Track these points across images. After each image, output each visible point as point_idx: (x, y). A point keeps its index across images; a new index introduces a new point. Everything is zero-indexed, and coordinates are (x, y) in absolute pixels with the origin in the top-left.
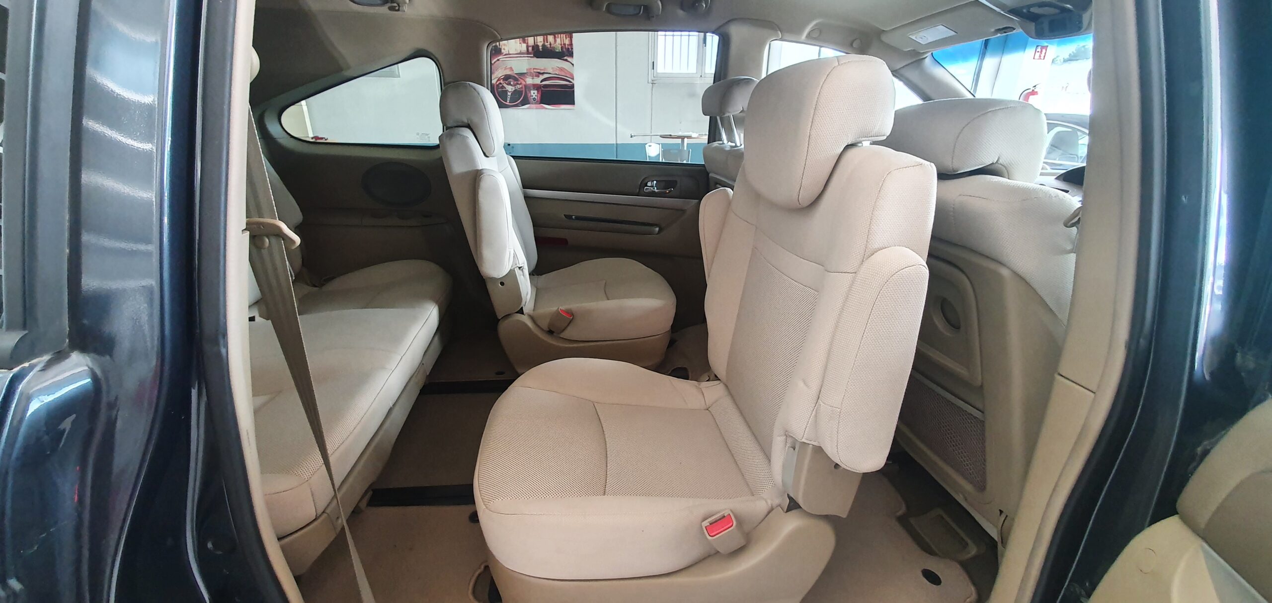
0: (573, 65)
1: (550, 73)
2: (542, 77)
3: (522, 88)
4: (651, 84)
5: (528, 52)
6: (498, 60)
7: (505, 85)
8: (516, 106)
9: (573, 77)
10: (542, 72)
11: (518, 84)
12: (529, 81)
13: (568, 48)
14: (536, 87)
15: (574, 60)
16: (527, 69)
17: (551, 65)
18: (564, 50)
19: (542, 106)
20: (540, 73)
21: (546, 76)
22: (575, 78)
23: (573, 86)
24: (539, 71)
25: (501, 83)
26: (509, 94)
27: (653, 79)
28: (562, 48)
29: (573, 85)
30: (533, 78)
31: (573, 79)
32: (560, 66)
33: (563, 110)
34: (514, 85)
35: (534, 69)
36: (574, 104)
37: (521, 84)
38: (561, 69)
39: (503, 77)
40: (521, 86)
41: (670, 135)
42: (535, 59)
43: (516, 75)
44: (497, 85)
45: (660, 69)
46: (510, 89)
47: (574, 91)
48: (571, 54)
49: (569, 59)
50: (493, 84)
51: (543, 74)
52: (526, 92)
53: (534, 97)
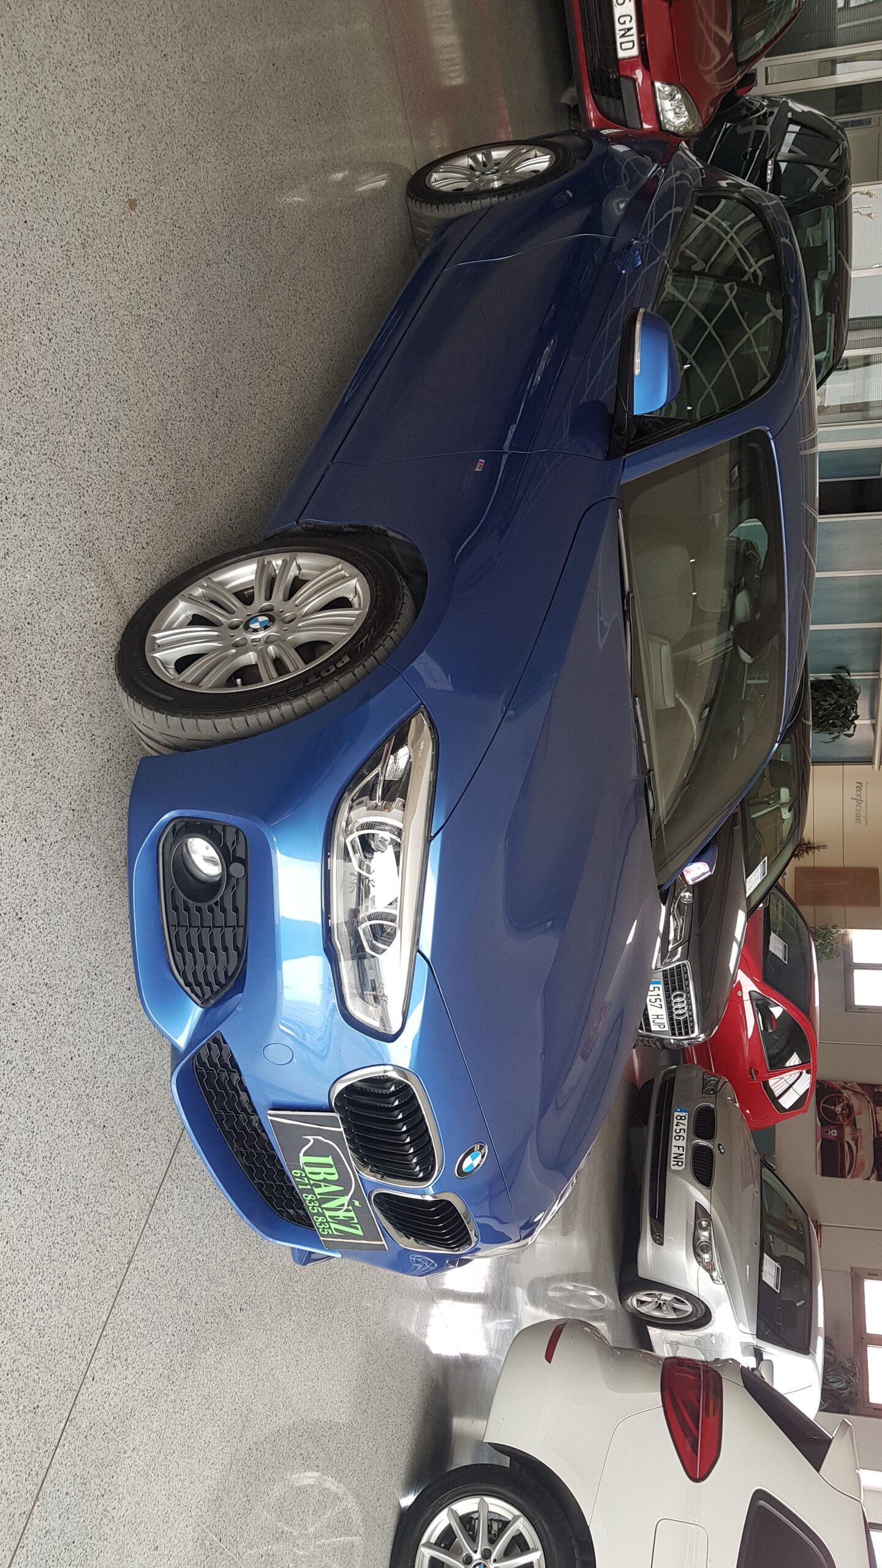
0: (868, 1179)
1: (857, 1152)
2: (852, 1143)
6: (869, 1102)
7: (842, 1105)
8: (819, 1113)
10: (859, 1144)
11: (844, 1117)
12: (848, 1130)
14: (841, 1136)
15: (873, 1181)
16: (860, 1130)
17: (866, 1154)
19: (819, 1142)
21: (854, 1148)
22: (853, 1179)
23: (843, 1176)
24: (859, 1141)
25: (843, 1100)
26: (832, 1108)
29: (845, 1177)
30: (851, 1134)
31: (852, 1177)
32: (865, 1164)
33: (815, 1162)
34: (842, 1114)
35: (861, 1136)
36: (822, 1175)
37: (844, 1121)
38: (863, 1165)
40: (841, 1120)
42: (872, 1139)
43: (852, 1117)
44: (841, 1097)
46: (838, 1109)
47: (837, 1176)
49: (874, 1175)
50: (842, 1093)
51: (856, 1145)
52: (834, 1124)
53: (830, 1132)
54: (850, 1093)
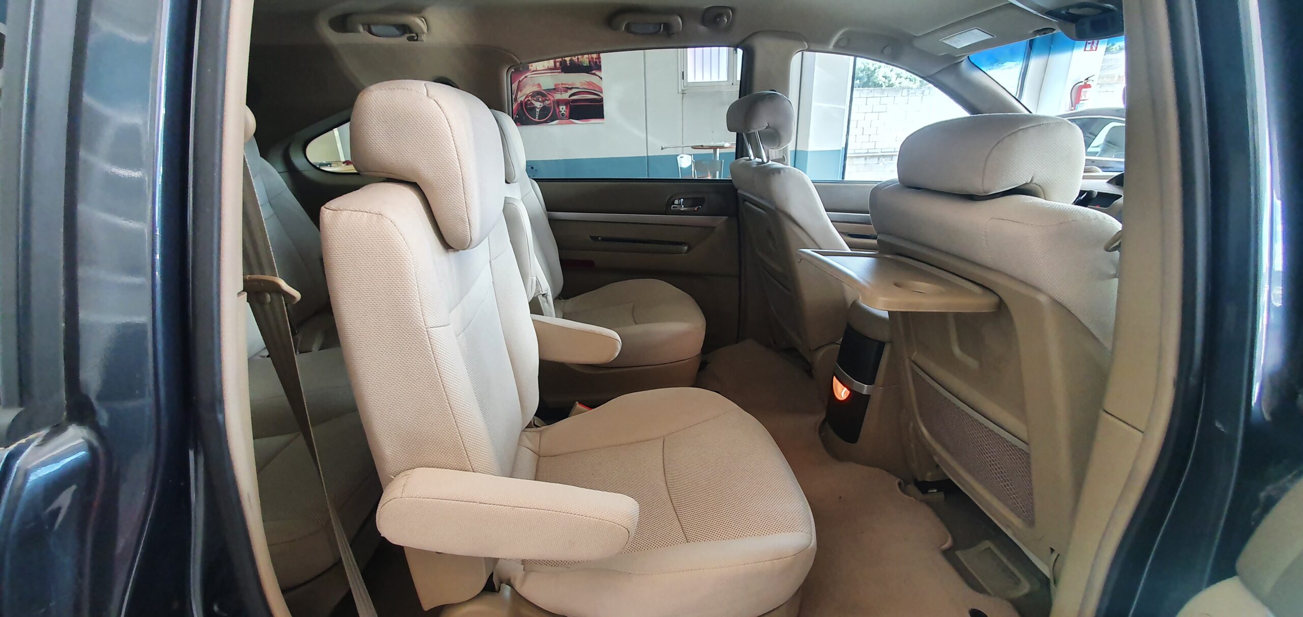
0: (601, 78)
1: (578, 88)
2: (571, 92)
3: (550, 103)
4: (681, 95)
5: (555, 68)
6: (526, 77)
7: (533, 102)
8: (546, 122)
9: (602, 90)
10: (570, 87)
11: (546, 100)
12: (558, 96)
13: (596, 62)
14: (565, 102)
15: (602, 74)
16: (555, 85)
17: (578, 80)
18: (592, 63)
19: (571, 121)
20: (568, 88)
21: (574, 91)
22: (603, 92)
23: (601, 100)
24: (567, 86)
25: (529, 100)
26: (538, 110)
27: (683, 88)
28: (590, 62)
29: (602, 98)
30: (561, 94)
31: (602, 93)
32: (588, 81)
33: (592, 125)
34: (543, 101)
35: (562, 84)
36: (603, 118)
37: (549, 99)
38: (590, 83)
39: (531, 94)
40: (549, 102)
41: (702, 146)
42: (563, 74)
43: (544, 92)
44: (526, 102)
45: (690, 78)
46: (538, 105)
47: (603, 105)
48: (599, 68)
49: (597, 73)
50: (521, 101)
51: (571, 89)
52: (554, 109)
53: (563, 112)
54: (519, 92)
